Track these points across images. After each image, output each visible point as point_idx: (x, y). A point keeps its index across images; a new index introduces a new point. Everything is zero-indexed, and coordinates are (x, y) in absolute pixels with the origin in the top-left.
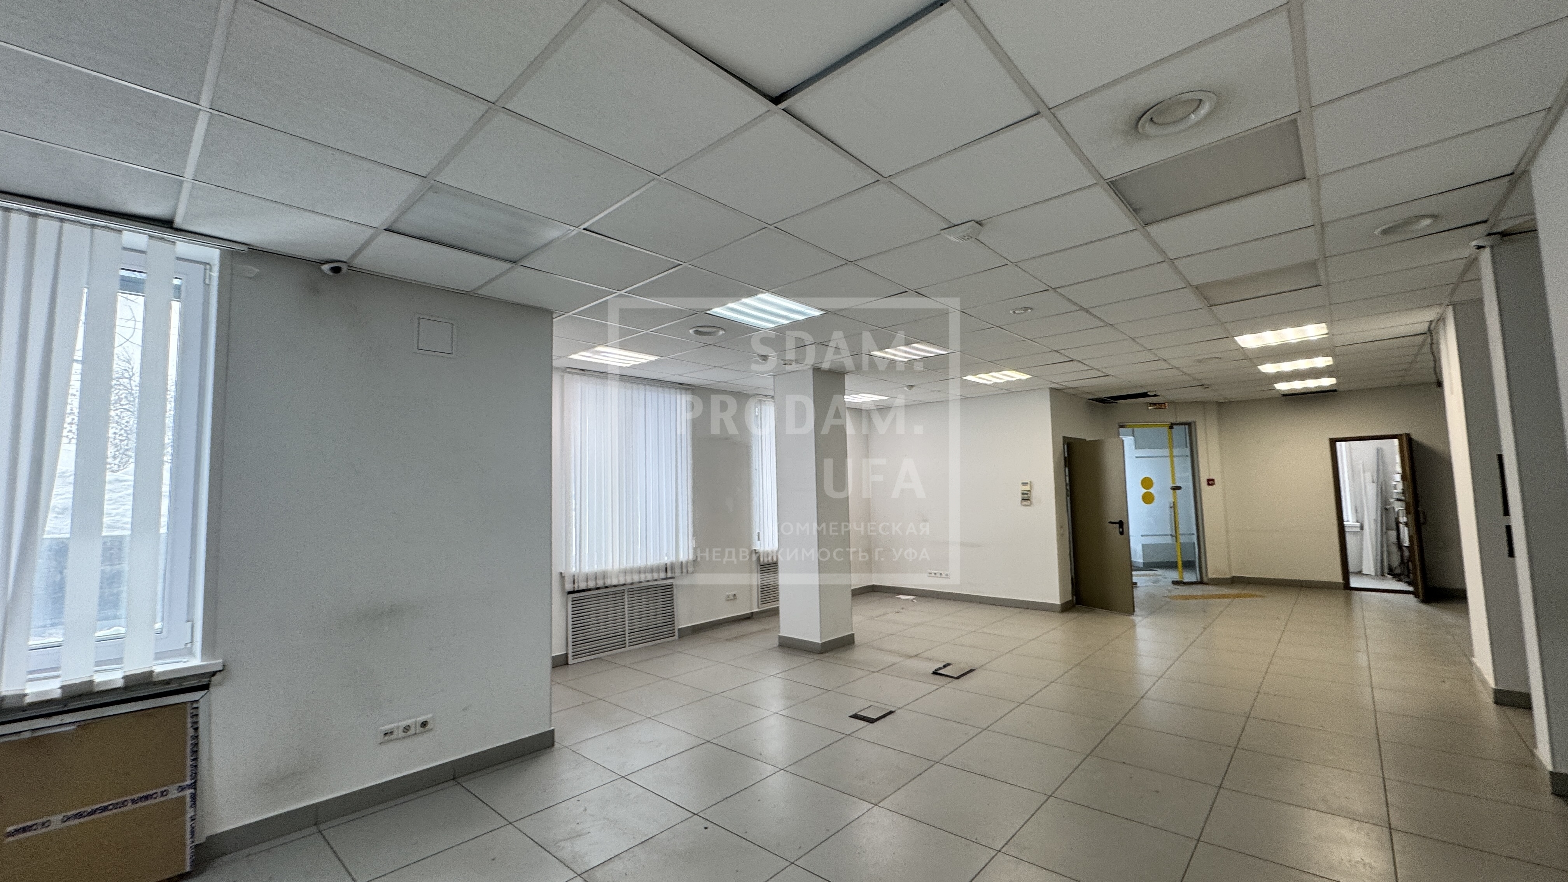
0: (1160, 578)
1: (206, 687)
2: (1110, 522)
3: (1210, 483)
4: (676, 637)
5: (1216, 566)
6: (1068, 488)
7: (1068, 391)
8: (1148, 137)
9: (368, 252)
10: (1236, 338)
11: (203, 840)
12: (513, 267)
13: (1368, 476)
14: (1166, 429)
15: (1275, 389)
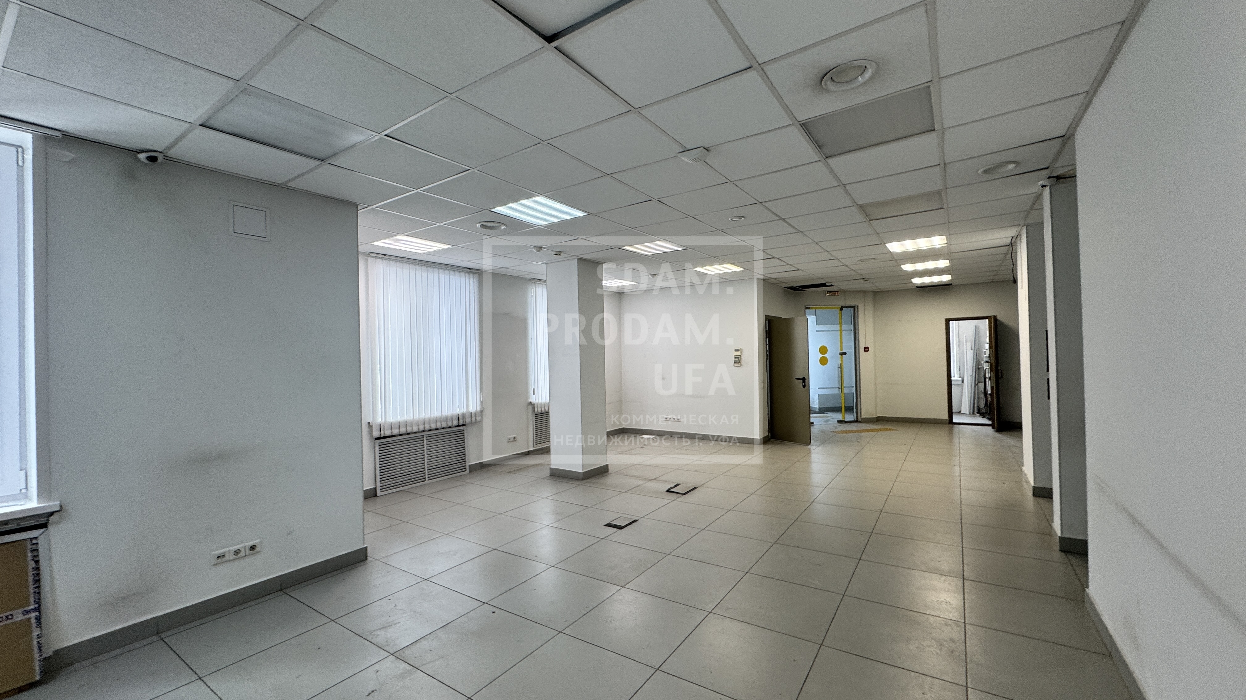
0: (829, 418)
1: (45, 526)
2: (797, 379)
3: (866, 350)
4: (468, 471)
5: (867, 409)
6: (768, 353)
7: (770, 281)
8: (828, 91)
9: (182, 144)
10: (887, 245)
11: (50, 653)
12: (321, 164)
13: (969, 344)
14: (838, 310)
15: (912, 283)
